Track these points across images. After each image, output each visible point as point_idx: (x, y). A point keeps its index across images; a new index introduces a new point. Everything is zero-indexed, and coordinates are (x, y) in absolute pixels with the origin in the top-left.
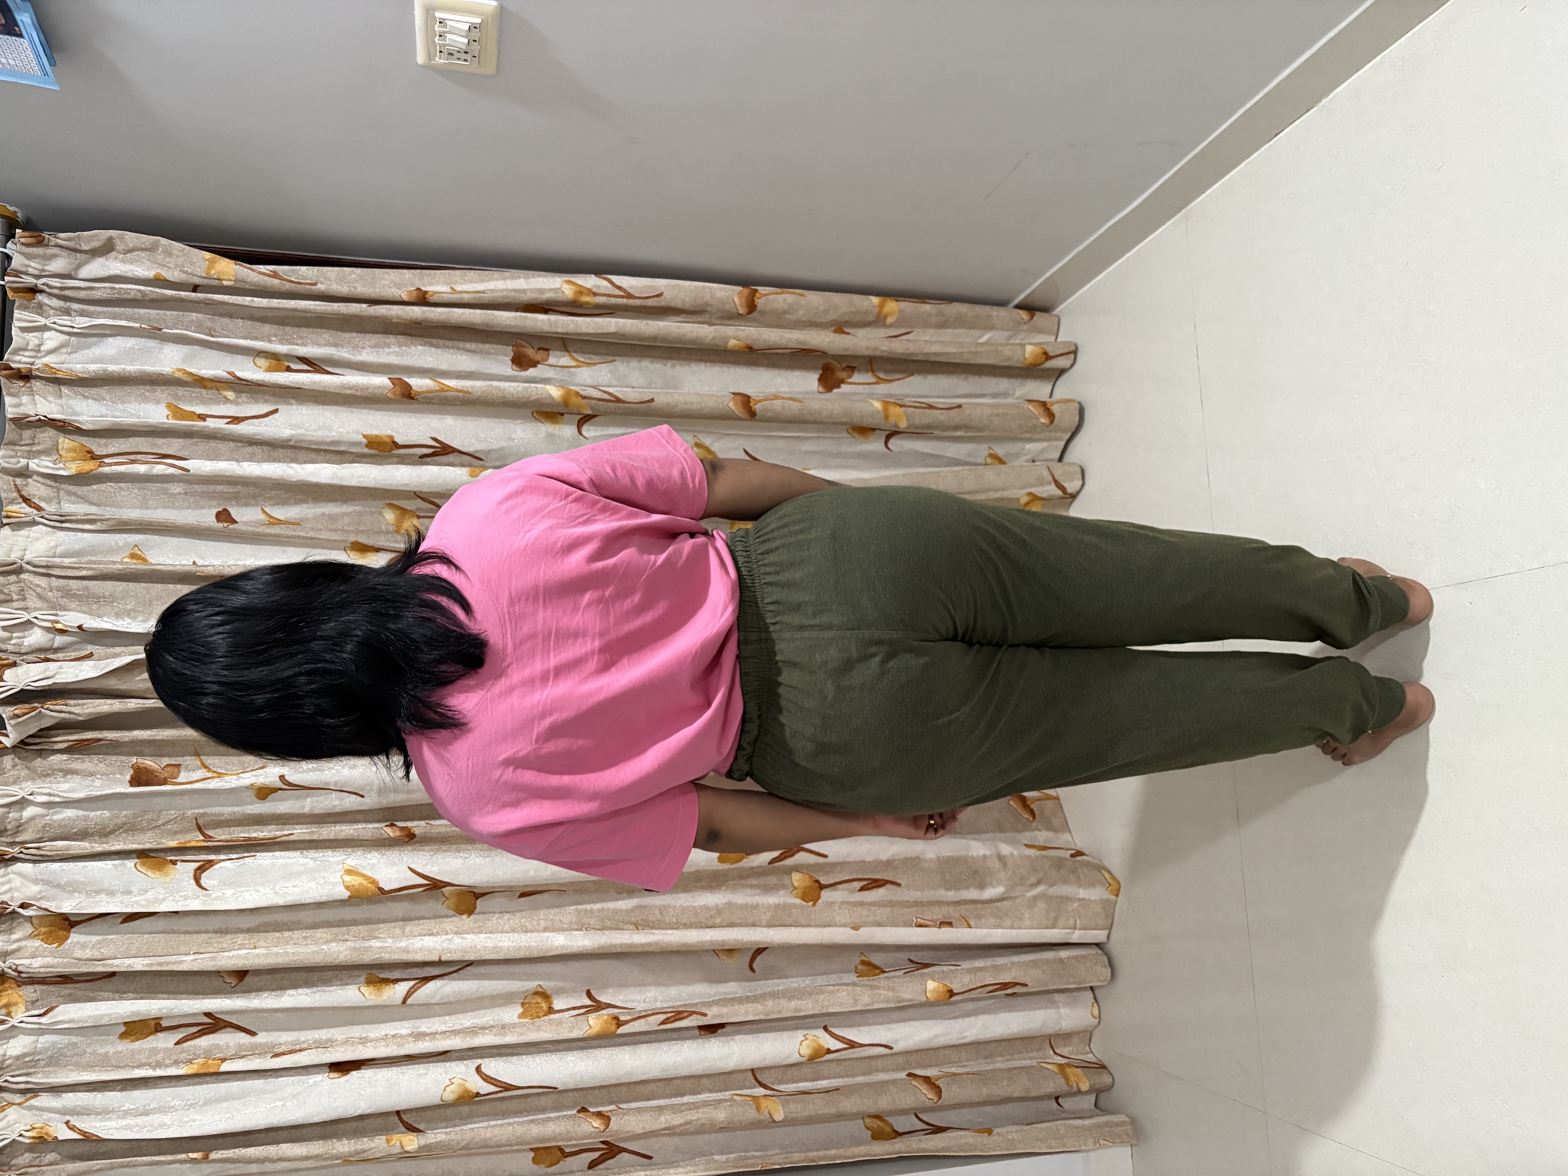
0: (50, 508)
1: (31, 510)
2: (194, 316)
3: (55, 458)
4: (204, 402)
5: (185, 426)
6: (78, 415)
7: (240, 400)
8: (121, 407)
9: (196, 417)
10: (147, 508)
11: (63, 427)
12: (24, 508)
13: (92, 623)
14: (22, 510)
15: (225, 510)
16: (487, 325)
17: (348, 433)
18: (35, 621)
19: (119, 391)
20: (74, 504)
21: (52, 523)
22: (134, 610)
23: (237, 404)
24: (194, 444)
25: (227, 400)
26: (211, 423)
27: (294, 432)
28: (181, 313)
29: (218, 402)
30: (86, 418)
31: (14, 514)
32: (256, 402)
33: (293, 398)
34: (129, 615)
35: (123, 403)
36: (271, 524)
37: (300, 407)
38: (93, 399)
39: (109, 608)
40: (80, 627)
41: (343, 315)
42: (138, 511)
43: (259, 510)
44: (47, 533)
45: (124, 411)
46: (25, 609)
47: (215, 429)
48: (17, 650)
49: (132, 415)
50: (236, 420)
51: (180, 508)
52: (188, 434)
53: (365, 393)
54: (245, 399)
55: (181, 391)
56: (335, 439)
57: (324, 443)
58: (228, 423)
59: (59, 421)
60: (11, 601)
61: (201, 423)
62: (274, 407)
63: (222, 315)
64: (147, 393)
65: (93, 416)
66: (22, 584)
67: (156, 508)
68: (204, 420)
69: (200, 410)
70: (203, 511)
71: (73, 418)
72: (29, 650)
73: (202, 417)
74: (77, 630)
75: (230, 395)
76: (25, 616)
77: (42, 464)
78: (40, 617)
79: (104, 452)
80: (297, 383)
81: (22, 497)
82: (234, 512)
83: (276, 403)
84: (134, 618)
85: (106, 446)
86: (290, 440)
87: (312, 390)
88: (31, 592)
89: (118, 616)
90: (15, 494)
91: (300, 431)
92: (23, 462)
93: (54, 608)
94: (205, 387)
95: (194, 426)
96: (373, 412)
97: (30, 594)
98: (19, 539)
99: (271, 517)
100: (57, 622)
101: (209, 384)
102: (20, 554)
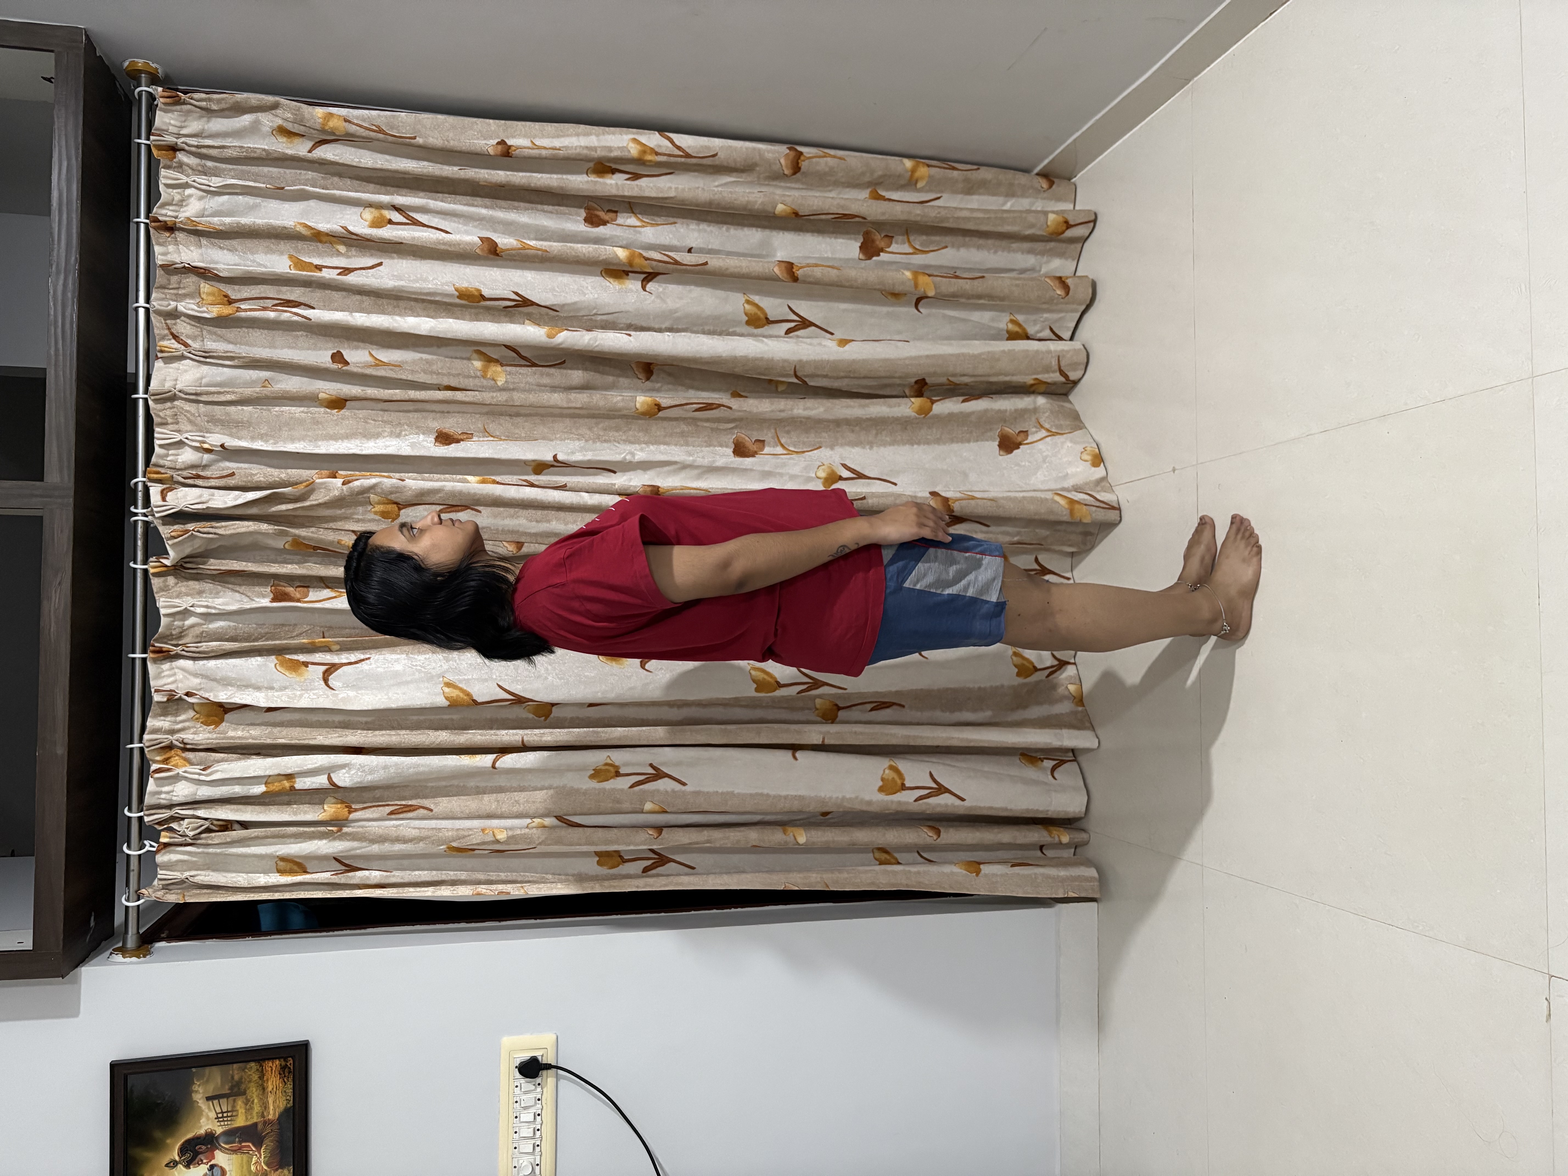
0: (195, 345)
1: (180, 346)
2: (310, 174)
3: (198, 300)
4: (320, 255)
5: (305, 275)
6: (217, 263)
7: (350, 254)
8: (250, 257)
9: (313, 268)
10: (275, 348)
11: (203, 273)
12: (174, 344)
13: (232, 442)
14: (172, 346)
15: (339, 352)
16: (562, 188)
17: (442, 284)
18: (186, 441)
19: (249, 243)
20: (214, 341)
21: (197, 358)
22: (266, 435)
23: (348, 257)
24: (312, 292)
25: (339, 254)
26: (327, 274)
27: (396, 284)
28: (299, 171)
29: (332, 256)
30: (223, 266)
31: (166, 349)
32: (364, 256)
33: (395, 252)
34: (262, 439)
35: (252, 253)
36: (377, 365)
37: (400, 261)
38: (228, 250)
39: (246, 432)
40: (222, 446)
41: (436, 177)
42: (267, 350)
43: (367, 353)
44: (193, 366)
45: (254, 261)
46: (179, 431)
47: (330, 279)
48: (172, 466)
49: (260, 265)
50: (347, 271)
51: (302, 348)
52: (307, 284)
53: (457, 249)
54: (354, 253)
55: (300, 244)
56: (431, 290)
57: (421, 294)
58: (339, 274)
59: (201, 268)
60: (166, 424)
61: (318, 274)
62: (379, 261)
63: (334, 174)
64: (272, 246)
65: (229, 265)
66: (175, 410)
67: (282, 348)
68: (321, 270)
69: (317, 261)
70: (321, 352)
71: (212, 266)
72: (183, 467)
73: (319, 268)
74: (220, 449)
75: (342, 249)
76: (178, 437)
77: (187, 306)
78: (190, 437)
79: (238, 297)
80: (400, 238)
81: (172, 334)
82: (348, 355)
83: (381, 257)
84: (266, 441)
85: (239, 291)
86: (393, 290)
87: (412, 245)
88: (183, 416)
89: (253, 439)
90: (166, 332)
91: (402, 283)
92: (173, 304)
93: (201, 431)
94: (321, 242)
95: (312, 276)
96: (463, 266)
97: (181, 418)
98: (171, 370)
99: (376, 359)
100: (204, 442)
101: (324, 239)
102: (173, 383)
